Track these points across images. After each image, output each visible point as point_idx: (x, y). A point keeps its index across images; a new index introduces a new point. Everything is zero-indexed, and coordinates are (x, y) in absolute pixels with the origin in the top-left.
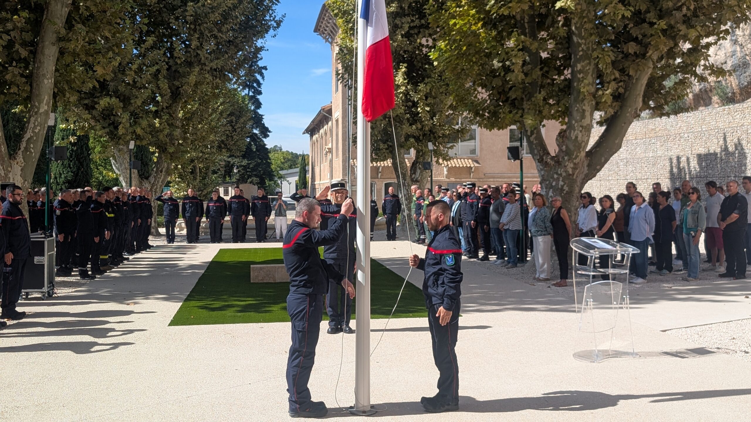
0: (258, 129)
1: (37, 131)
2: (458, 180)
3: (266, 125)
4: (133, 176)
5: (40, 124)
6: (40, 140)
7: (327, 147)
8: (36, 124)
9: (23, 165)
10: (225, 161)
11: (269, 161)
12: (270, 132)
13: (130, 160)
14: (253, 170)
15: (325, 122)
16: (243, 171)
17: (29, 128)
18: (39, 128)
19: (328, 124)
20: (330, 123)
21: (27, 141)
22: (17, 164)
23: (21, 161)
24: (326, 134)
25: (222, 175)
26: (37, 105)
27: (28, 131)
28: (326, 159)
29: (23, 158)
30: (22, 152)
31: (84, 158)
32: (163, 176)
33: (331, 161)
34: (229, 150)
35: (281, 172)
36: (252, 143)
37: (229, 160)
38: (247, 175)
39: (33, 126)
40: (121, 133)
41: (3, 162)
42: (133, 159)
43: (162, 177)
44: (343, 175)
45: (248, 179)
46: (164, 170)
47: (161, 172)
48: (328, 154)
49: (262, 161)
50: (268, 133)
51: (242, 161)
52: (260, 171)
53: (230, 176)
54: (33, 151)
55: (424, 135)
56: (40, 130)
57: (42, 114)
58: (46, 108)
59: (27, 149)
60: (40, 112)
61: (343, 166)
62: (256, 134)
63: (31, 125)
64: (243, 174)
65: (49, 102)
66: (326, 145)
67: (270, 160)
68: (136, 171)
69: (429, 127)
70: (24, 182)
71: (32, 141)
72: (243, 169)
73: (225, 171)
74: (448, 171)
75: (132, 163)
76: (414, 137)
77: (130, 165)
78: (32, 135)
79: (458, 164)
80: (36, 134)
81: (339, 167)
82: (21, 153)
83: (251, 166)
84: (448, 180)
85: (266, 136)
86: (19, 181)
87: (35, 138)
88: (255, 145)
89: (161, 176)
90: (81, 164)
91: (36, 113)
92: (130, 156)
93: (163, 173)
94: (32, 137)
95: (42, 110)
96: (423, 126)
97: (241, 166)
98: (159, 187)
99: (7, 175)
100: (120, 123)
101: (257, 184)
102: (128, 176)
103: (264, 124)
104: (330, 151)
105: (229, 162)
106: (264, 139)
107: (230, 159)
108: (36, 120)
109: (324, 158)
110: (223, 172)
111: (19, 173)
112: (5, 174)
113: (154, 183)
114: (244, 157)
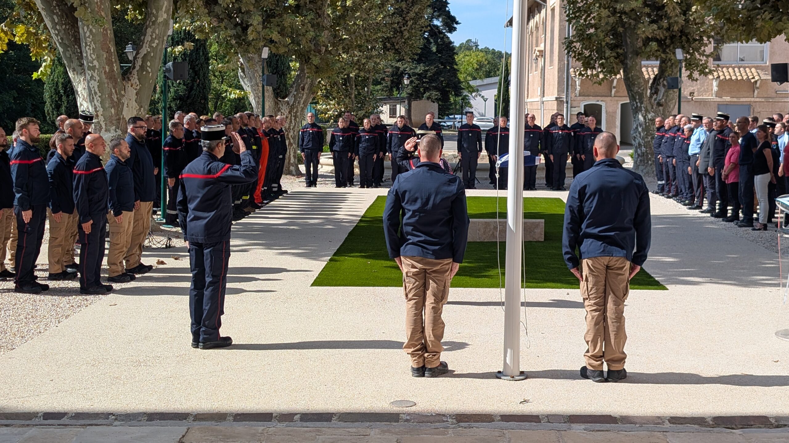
0: (440, 20)
1: (154, 45)
2: (735, 100)
3: (452, 14)
4: (266, 94)
5: (158, 37)
6: (158, 57)
7: (537, 49)
8: (154, 37)
9: (138, 87)
10: (392, 66)
11: (455, 67)
12: (457, 23)
13: (263, 74)
14: (432, 79)
15: (536, 11)
16: (417, 82)
17: (146, 41)
18: (157, 41)
19: (540, 12)
20: (543, 11)
21: (143, 57)
22: (131, 86)
23: (136, 83)
24: (537, 28)
25: (387, 87)
26: (155, 13)
27: (144, 45)
28: (537, 67)
29: (139, 79)
30: (137, 71)
31: (199, 66)
32: (305, 95)
33: (543, 69)
34: (397, 52)
35: (473, 83)
36: (432, 40)
37: (397, 65)
38: (424, 87)
39: (150, 39)
40: (251, 39)
41: (116, 84)
42: (266, 72)
43: (304, 97)
44: (558, 91)
45: (425, 93)
46: (306, 87)
47: (303, 89)
48: (539, 59)
49: (445, 67)
50: (455, 26)
51: (416, 67)
52: (442, 81)
53: (398, 89)
54: (150, 70)
55: (672, 37)
56: (158, 44)
57: (161, 25)
58: (165, 16)
59: (143, 68)
60: (158, 21)
61: (559, 77)
62: (437, 27)
63: (148, 38)
64: (417, 87)
65: (169, 9)
66: (537, 46)
67: (457, 65)
68: (270, 88)
69: (680, 26)
70: (140, 109)
71: (149, 58)
72: (417, 79)
73: (392, 82)
74: (719, 86)
75: (265, 77)
76: (656, 40)
77: (263, 80)
78: (149, 50)
79: (735, 75)
80: (154, 49)
81: (554, 79)
82: (136, 73)
83: (429, 74)
84: (718, 99)
85: (452, 29)
86: (134, 107)
87: (152, 54)
88: (436, 43)
89: (303, 94)
90: (196, 73)
91: (154, 23)
92: (263, 68)
93: (306, 91)
94: (148, 53)
95: (160, 20)
96: (670, 24)
97: (414, 74)
98: (300, 109)
99: (121, 100)
100: (251, 25)
101: (437, 100)
102: (260, 94)
103: (449, 12)
104: (542, 54)
105: (398, 68)
106: (449, 35)
107: (399, 64)
108: (153, 32)
109: (534, 65)
110: (389, 83)
111: (134, 97)
112: (117, 98)
113: (293, 105)
114: (419, 61)
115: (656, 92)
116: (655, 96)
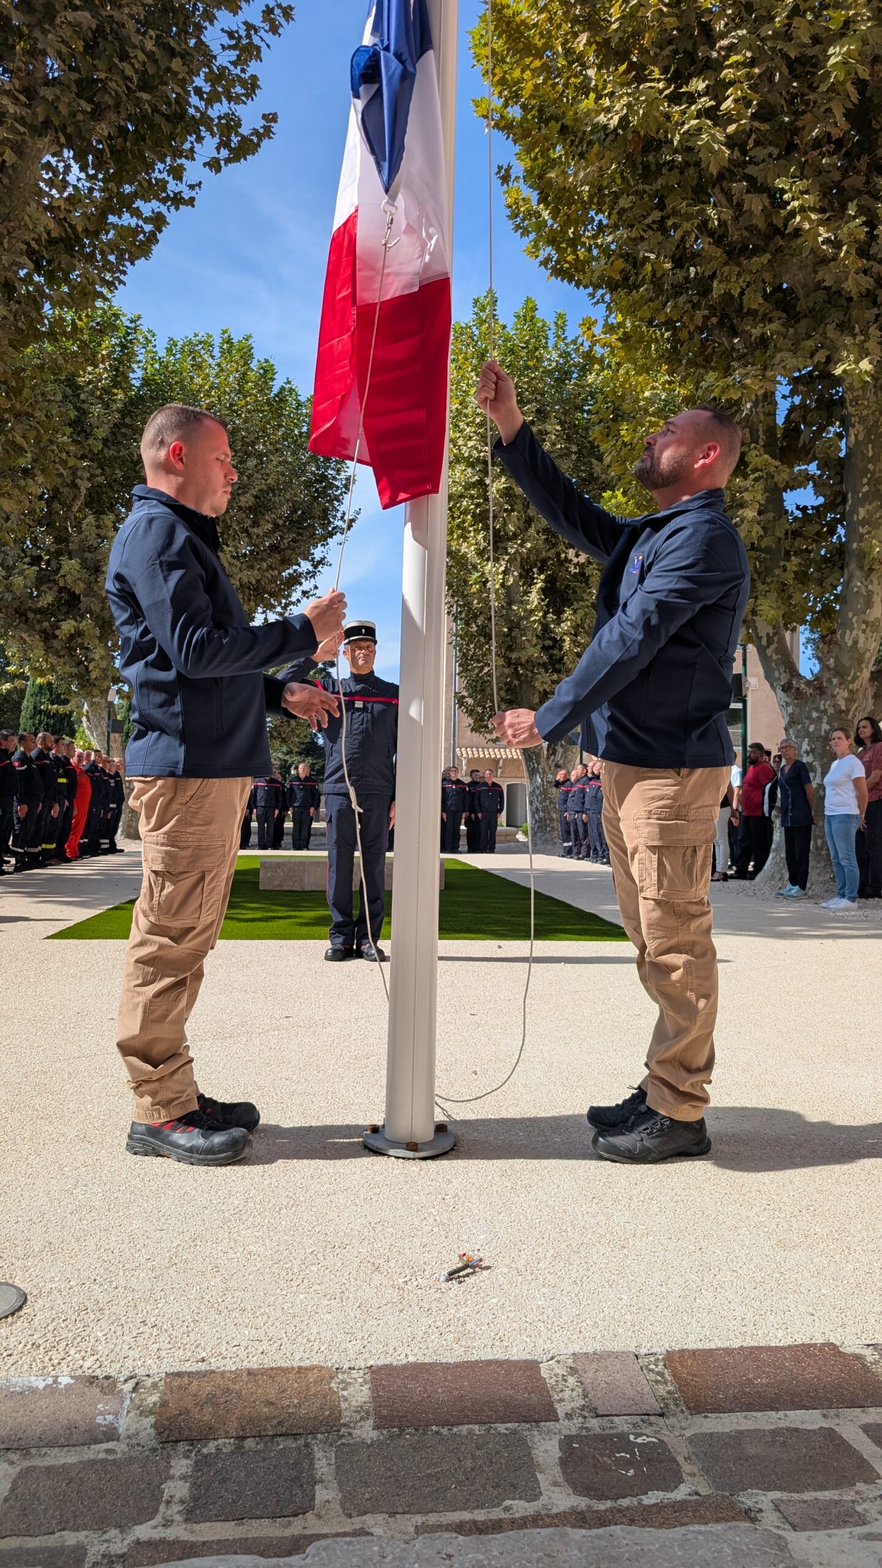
115: (554, 753)
116: (552, 757)
